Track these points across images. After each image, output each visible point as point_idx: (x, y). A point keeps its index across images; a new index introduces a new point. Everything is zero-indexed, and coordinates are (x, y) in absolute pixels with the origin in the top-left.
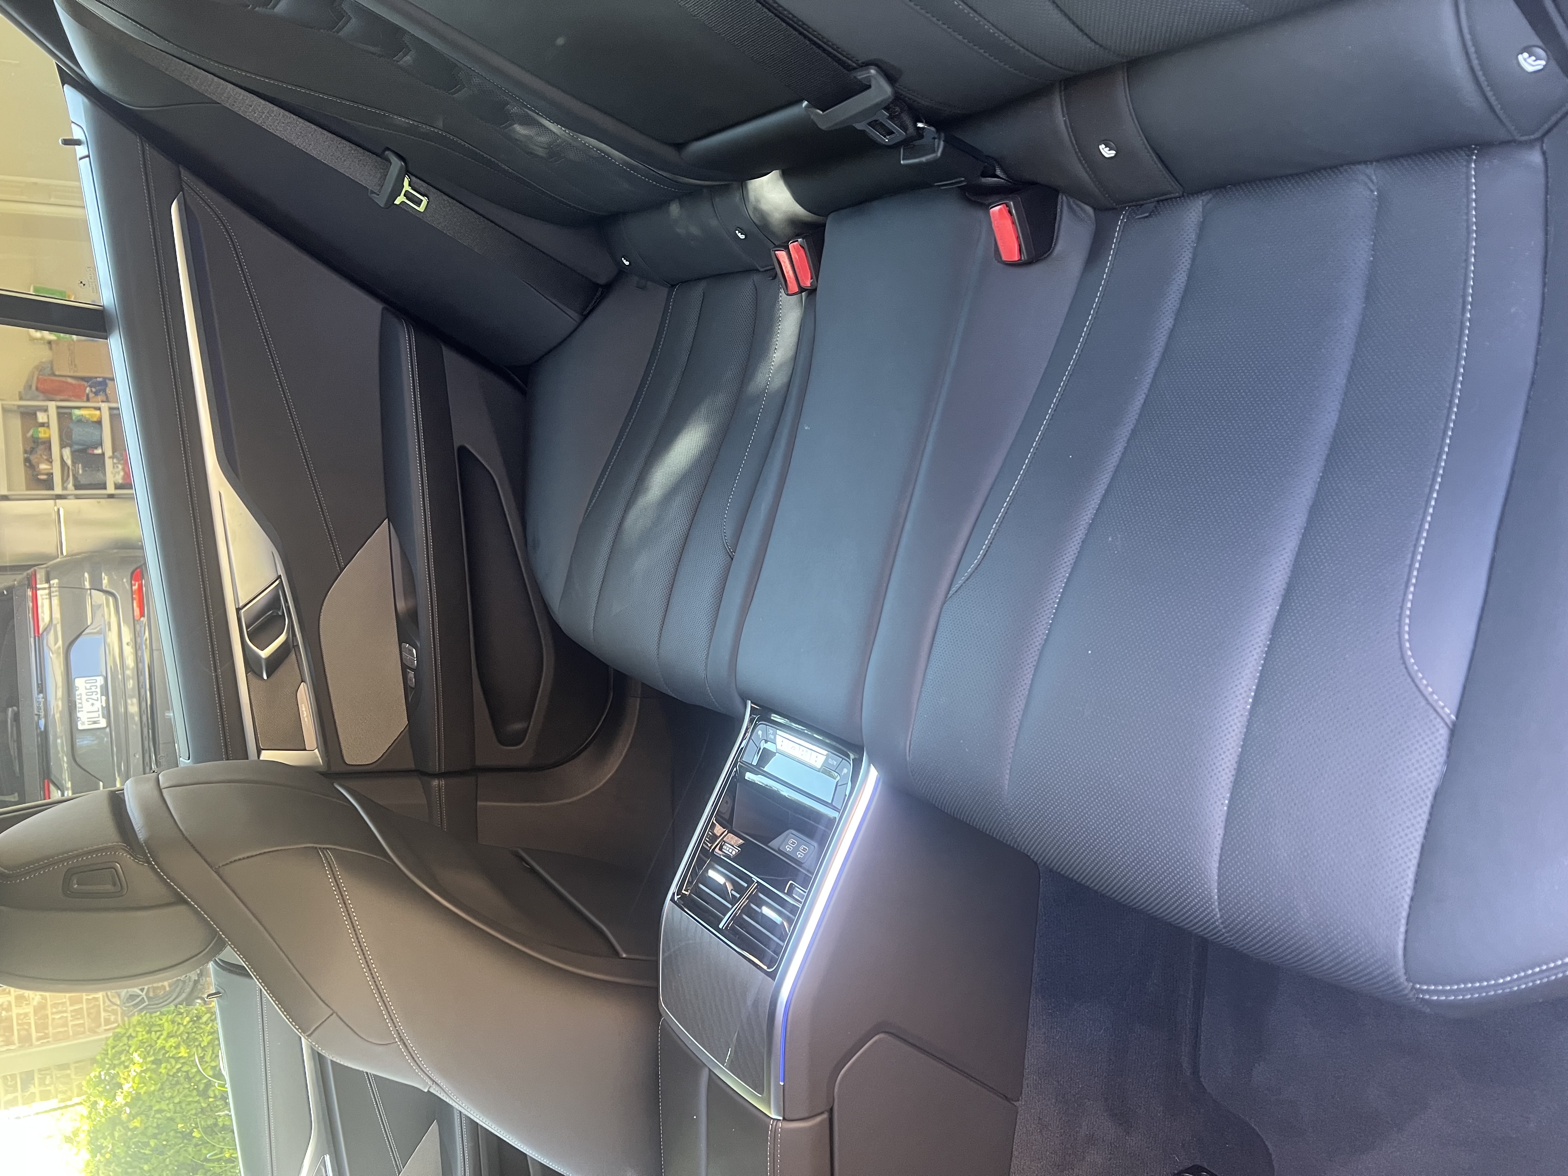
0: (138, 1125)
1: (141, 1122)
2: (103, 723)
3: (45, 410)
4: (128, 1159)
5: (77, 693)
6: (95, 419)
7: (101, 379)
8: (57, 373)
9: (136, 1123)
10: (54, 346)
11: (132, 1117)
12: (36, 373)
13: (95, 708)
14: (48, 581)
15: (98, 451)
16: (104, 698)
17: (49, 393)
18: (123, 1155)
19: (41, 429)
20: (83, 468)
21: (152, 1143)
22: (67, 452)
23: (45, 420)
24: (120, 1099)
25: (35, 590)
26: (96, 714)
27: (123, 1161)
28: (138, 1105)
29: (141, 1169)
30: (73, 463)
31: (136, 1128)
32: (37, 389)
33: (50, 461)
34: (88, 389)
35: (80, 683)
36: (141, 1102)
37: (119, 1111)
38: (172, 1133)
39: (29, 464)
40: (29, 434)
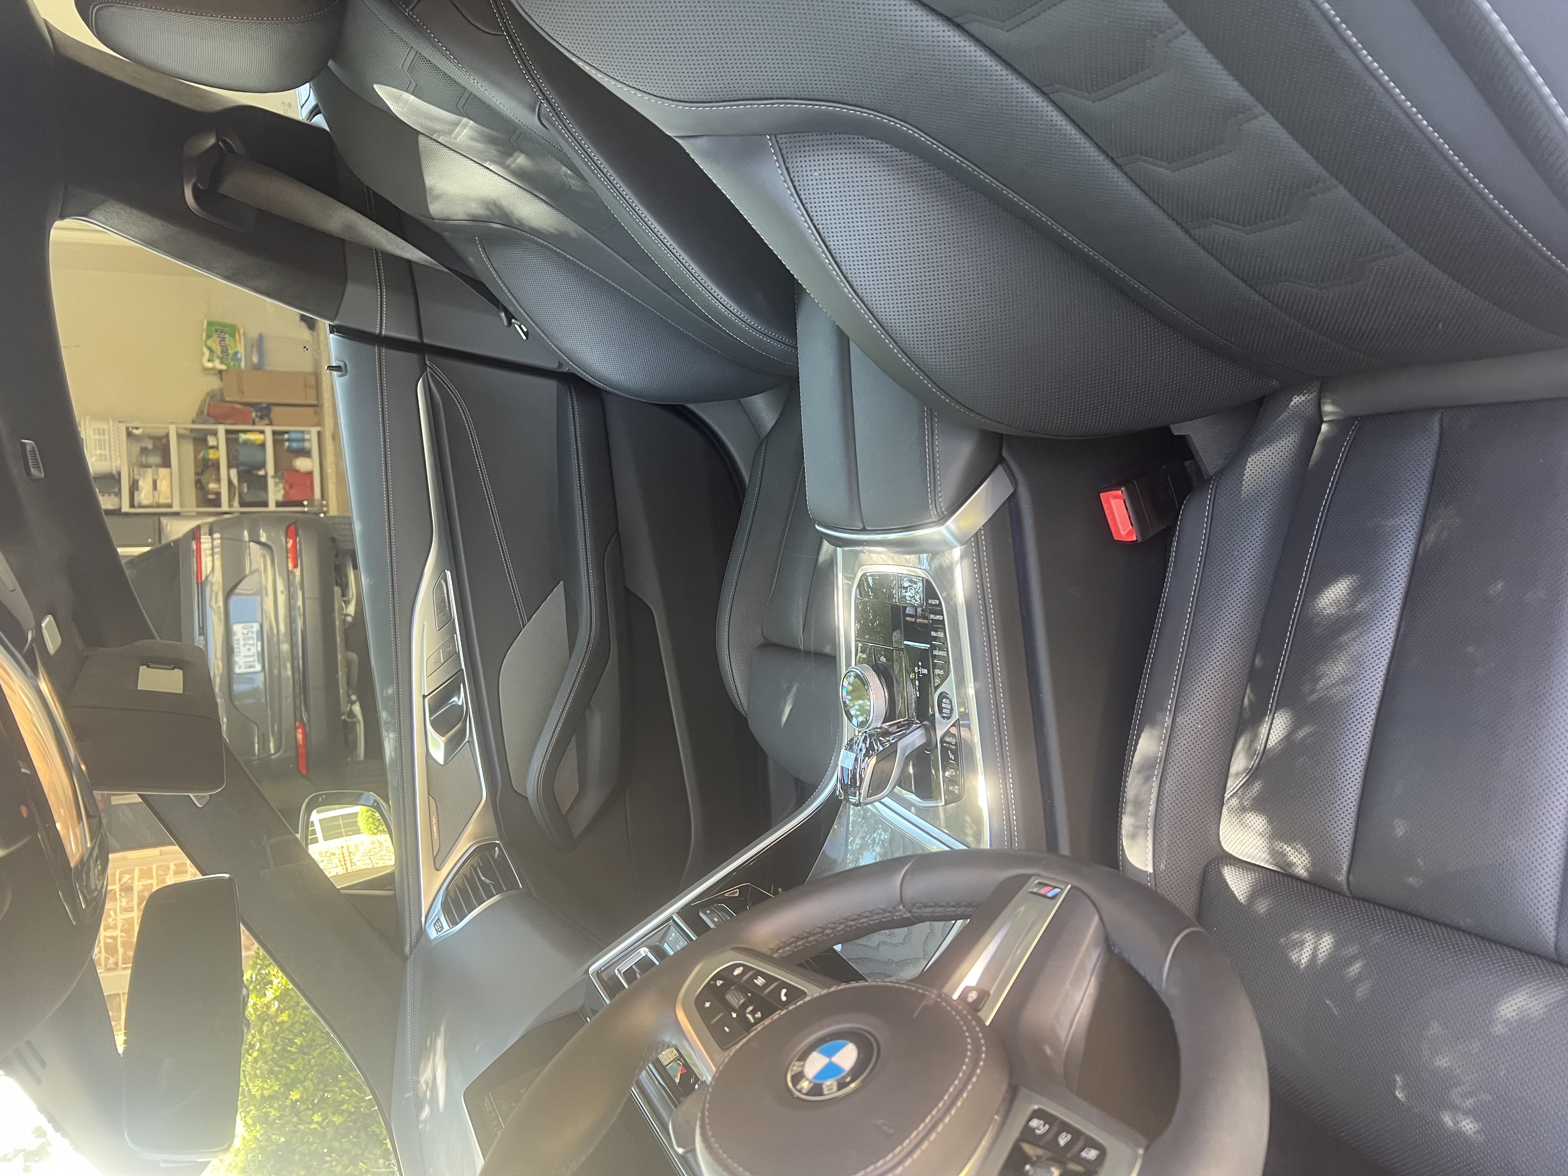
0: (286, 1019)
1: (289, 1015)
2: (258, 667)
3: (215, 433)
4: (275, 1056)
5: (235, 638)
6: (259, 442)
7: (264, 405)
8: (227, 399)
9: (284, 1017)
10: (224, 374)
11: (281, 1011)
12: (208, 401)
13: (251, 653)
14: (211, 534)
15: (261, 473)
16: (259, 644)
17: (219, 419)
18: (270, 1051)
19: (211, 451)
20: (248, 488)
21: (298, 1041)
22: (234, 472)
23: (215, 444)
24: (270, 994)
25: (199, 544)
26: (252, 659)
27: (270, 1058)
28: (287, 1000)
29: (288, 1069)
30: (239, 481)
31: (283, 1022)
32: (208, 414)
33: (218, 480)
34: (254, 415)
35: (238, 629)
36: (289, 998)
37: (268, 1006)
38: (318, 1033)
39: (200, 486)
40: (201, 456)
